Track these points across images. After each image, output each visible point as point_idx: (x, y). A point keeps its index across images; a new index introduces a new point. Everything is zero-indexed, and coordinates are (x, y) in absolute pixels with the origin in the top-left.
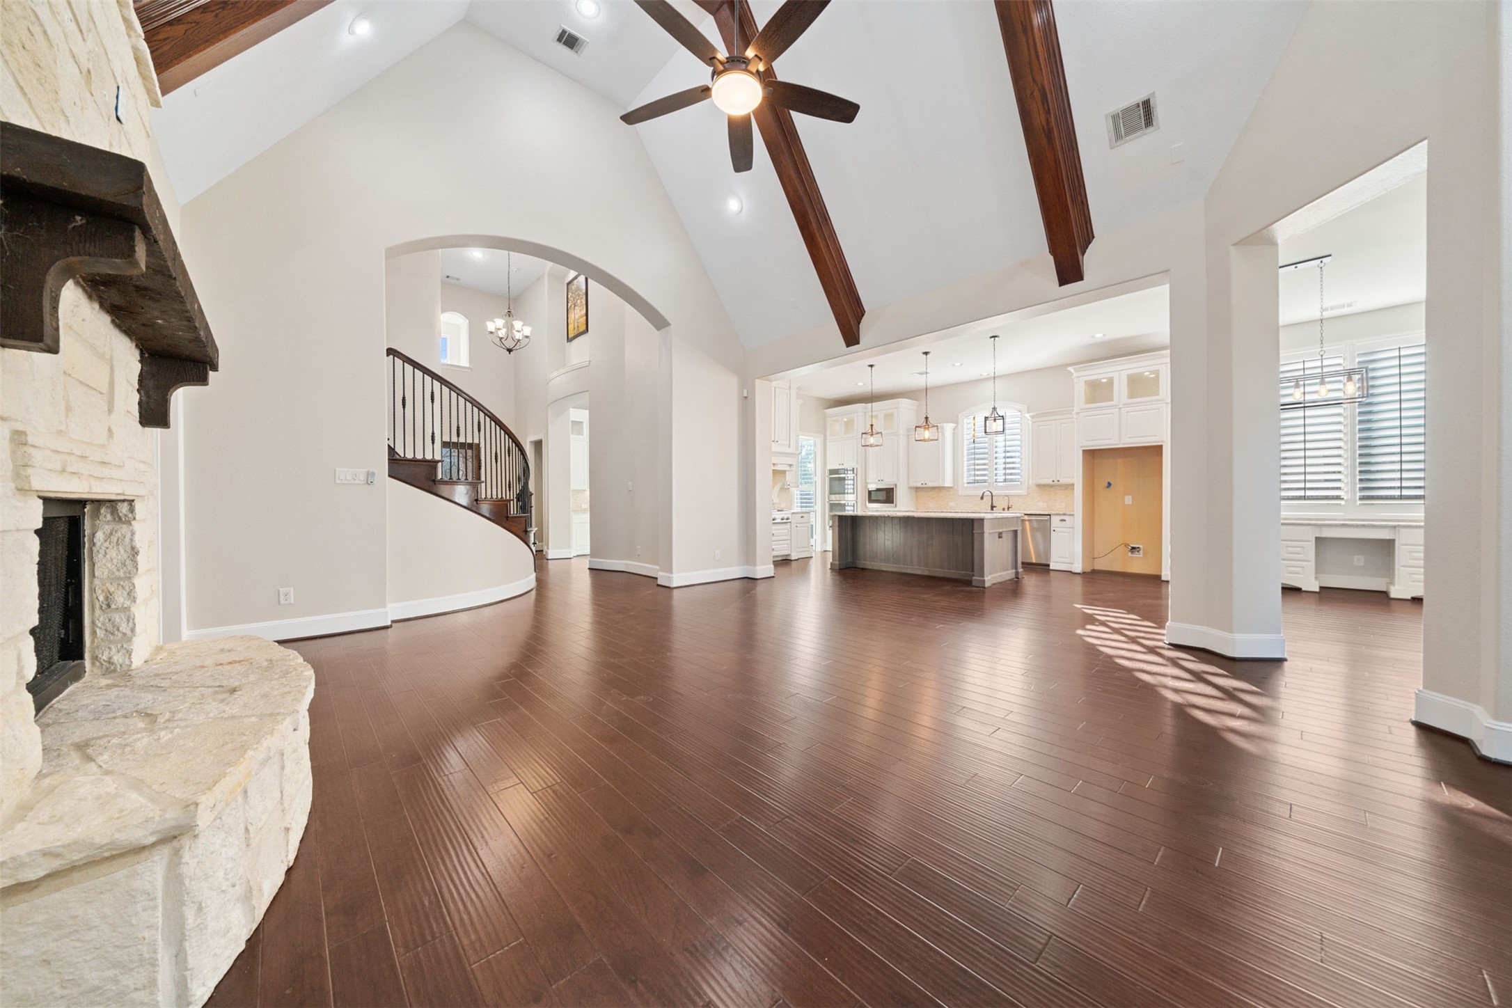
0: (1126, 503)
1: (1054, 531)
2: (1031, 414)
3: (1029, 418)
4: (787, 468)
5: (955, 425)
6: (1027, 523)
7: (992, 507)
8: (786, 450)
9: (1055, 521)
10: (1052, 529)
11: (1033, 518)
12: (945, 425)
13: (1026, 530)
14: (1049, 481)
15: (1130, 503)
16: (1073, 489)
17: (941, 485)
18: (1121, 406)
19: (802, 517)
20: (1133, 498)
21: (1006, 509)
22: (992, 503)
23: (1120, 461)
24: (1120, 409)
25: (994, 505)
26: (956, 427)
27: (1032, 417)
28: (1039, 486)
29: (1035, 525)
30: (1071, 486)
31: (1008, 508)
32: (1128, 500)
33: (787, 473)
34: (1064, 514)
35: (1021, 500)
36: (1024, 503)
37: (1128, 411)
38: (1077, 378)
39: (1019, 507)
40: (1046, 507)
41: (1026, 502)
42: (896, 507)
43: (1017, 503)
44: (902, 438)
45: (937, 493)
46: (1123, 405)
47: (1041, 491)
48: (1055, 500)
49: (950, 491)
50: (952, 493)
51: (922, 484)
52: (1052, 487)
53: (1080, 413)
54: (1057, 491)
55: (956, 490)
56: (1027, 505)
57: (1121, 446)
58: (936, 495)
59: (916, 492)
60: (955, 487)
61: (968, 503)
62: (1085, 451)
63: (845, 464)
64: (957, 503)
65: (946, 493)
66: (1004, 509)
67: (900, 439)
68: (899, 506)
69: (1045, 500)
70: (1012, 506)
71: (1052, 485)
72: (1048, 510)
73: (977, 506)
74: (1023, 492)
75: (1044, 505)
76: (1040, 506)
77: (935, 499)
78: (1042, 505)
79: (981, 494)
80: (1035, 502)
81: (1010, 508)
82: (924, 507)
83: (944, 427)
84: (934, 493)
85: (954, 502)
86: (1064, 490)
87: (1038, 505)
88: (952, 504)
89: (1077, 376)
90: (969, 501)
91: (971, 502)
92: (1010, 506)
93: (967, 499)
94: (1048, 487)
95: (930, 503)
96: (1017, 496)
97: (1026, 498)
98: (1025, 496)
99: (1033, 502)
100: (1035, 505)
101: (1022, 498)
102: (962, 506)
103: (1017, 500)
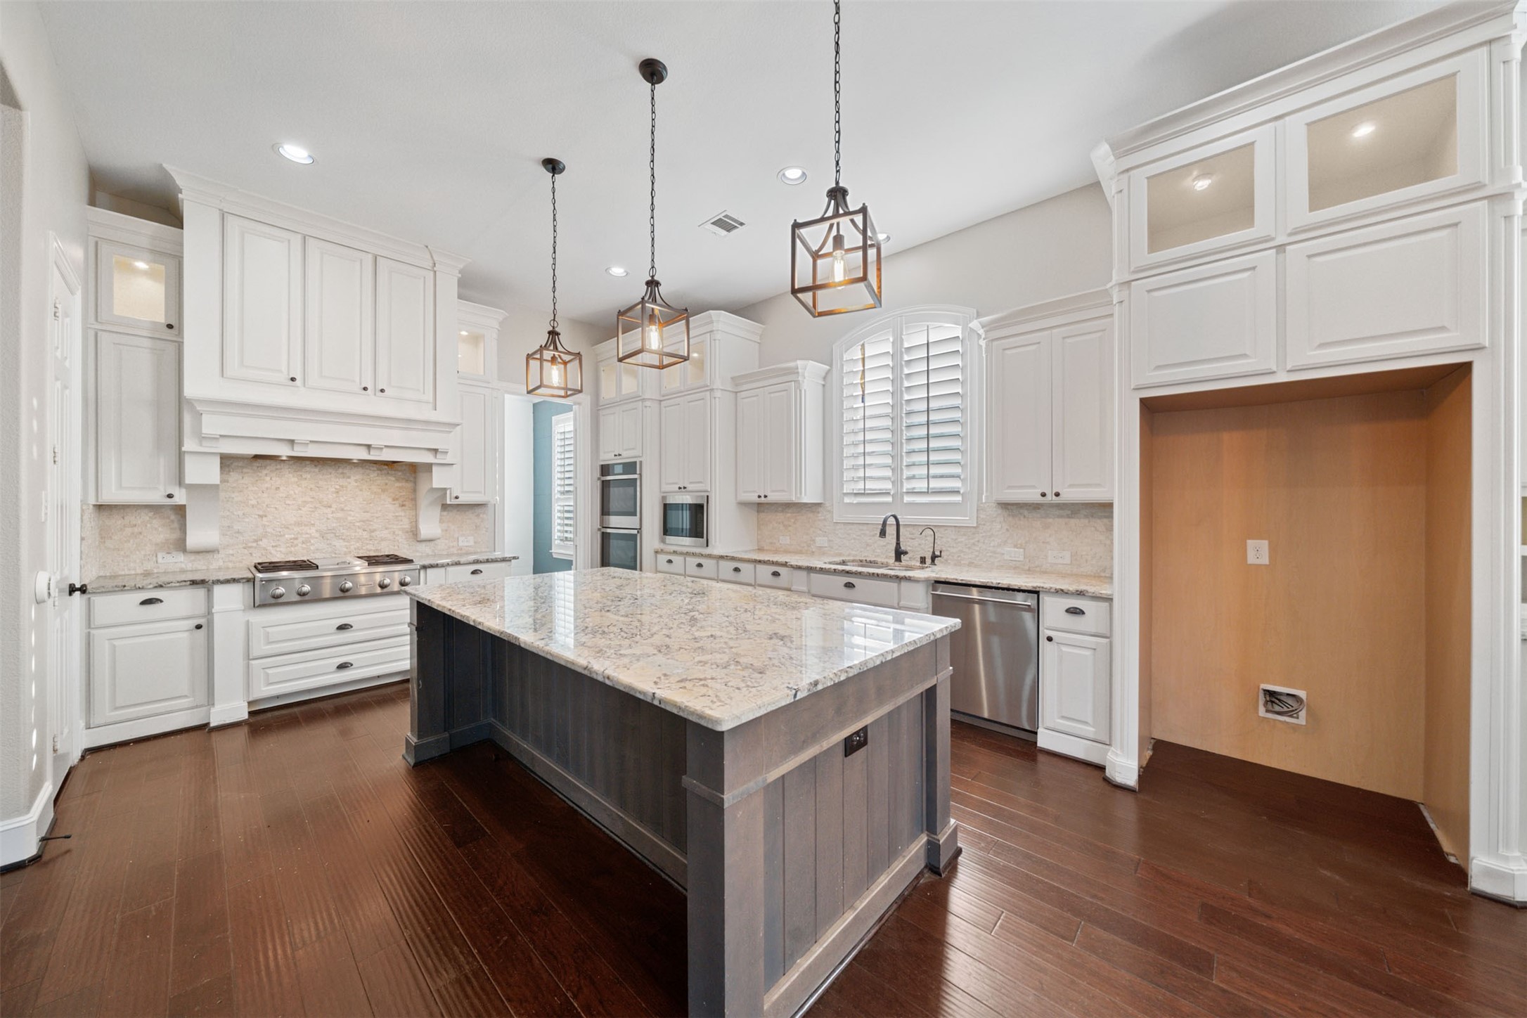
0: (1252, 559)
1: (1050, 639)
2: (985, 319)
3: (981, 332)
4: (427, 458)
5: (828, 367)
6: (977, 607)
7: (899, 554)
8: (427, 414)
9: (1053, 609)
10: (1044, 633)
11: (989, 597)
12: (800, 363)
13: (974, 629)
14: (1032, 496)
15: (1265, 560)
16: (1111, 516)
17: (794, 499)
18: (1280, 240)
19: (474, 572)
20: (1273, 550)
21: (928, 561)
22: (898, 544)
23: (1231, 442)
24: (1281, 248)
25: (903, 548)
26: (828, 372)
27: (989, 327)
28: (1005, 506)
29: (992, 617)
30: (1104, 509)
31: (934, 557)
32: (1258, 552)
33: (434, 468)
34: (1080, 594)
35: (963, 540)
36: (969, 548)
37: (1309, 253)
38: (1122, 176)
39: (959, 556)
40: (1021, 558)
41: (974, 544)
42: (707, 546)
43: (955, 545)
44: (719, 396)
45: (794, 515)
46: (1290, 235)
47: (1011, 519)
48: (1043, 542)
49: (818, 513)
50: (823, 518)
51: (759, 497)
52: (1039, 509)
53: (1133, 283)
54: (1051, 520)
55: (829, 511)
56: (977, 553)
57: (1282, 378)
58: (793, 520)
59: (758, 512)
60: (827, 504)
61: (853, 541)
62: (1144, 402)
63: (625, 454)
64: (830, 538)
65: (811, 515)
66: (923, 560)
67: (715, 398)
68: (713, 543)
69: (1019, 542)
70: (941, 552)
71: (1037, 504)
72: (1027, 568)
73: (868, 548)
74: (968, 519)
75: (1018, 554)
76: (1007, 557)
77: (790, 528)
78: (1012, 553)
79: (882, 523)
80: (994, 546)
81: (938, 557)
82: (771, 543)
83: (797, 368)
84: (789, 515)
85: (824, 536)
86: (1068, 517)
87: (1003, 554)
88: (821, 541)
89: (1122, 170)
90: (854, 536)
91: (858, 538)
92: (937, 553)
93: (850, 531)
94: (1027, 509)
95: (781, 537)
96: (953, 529)
97: (974, 534)
98: (973, 530)
99: (992, 545)
100: (995, 552)
101: (964, 535)
102: (840, 546)
103: (954, 537)
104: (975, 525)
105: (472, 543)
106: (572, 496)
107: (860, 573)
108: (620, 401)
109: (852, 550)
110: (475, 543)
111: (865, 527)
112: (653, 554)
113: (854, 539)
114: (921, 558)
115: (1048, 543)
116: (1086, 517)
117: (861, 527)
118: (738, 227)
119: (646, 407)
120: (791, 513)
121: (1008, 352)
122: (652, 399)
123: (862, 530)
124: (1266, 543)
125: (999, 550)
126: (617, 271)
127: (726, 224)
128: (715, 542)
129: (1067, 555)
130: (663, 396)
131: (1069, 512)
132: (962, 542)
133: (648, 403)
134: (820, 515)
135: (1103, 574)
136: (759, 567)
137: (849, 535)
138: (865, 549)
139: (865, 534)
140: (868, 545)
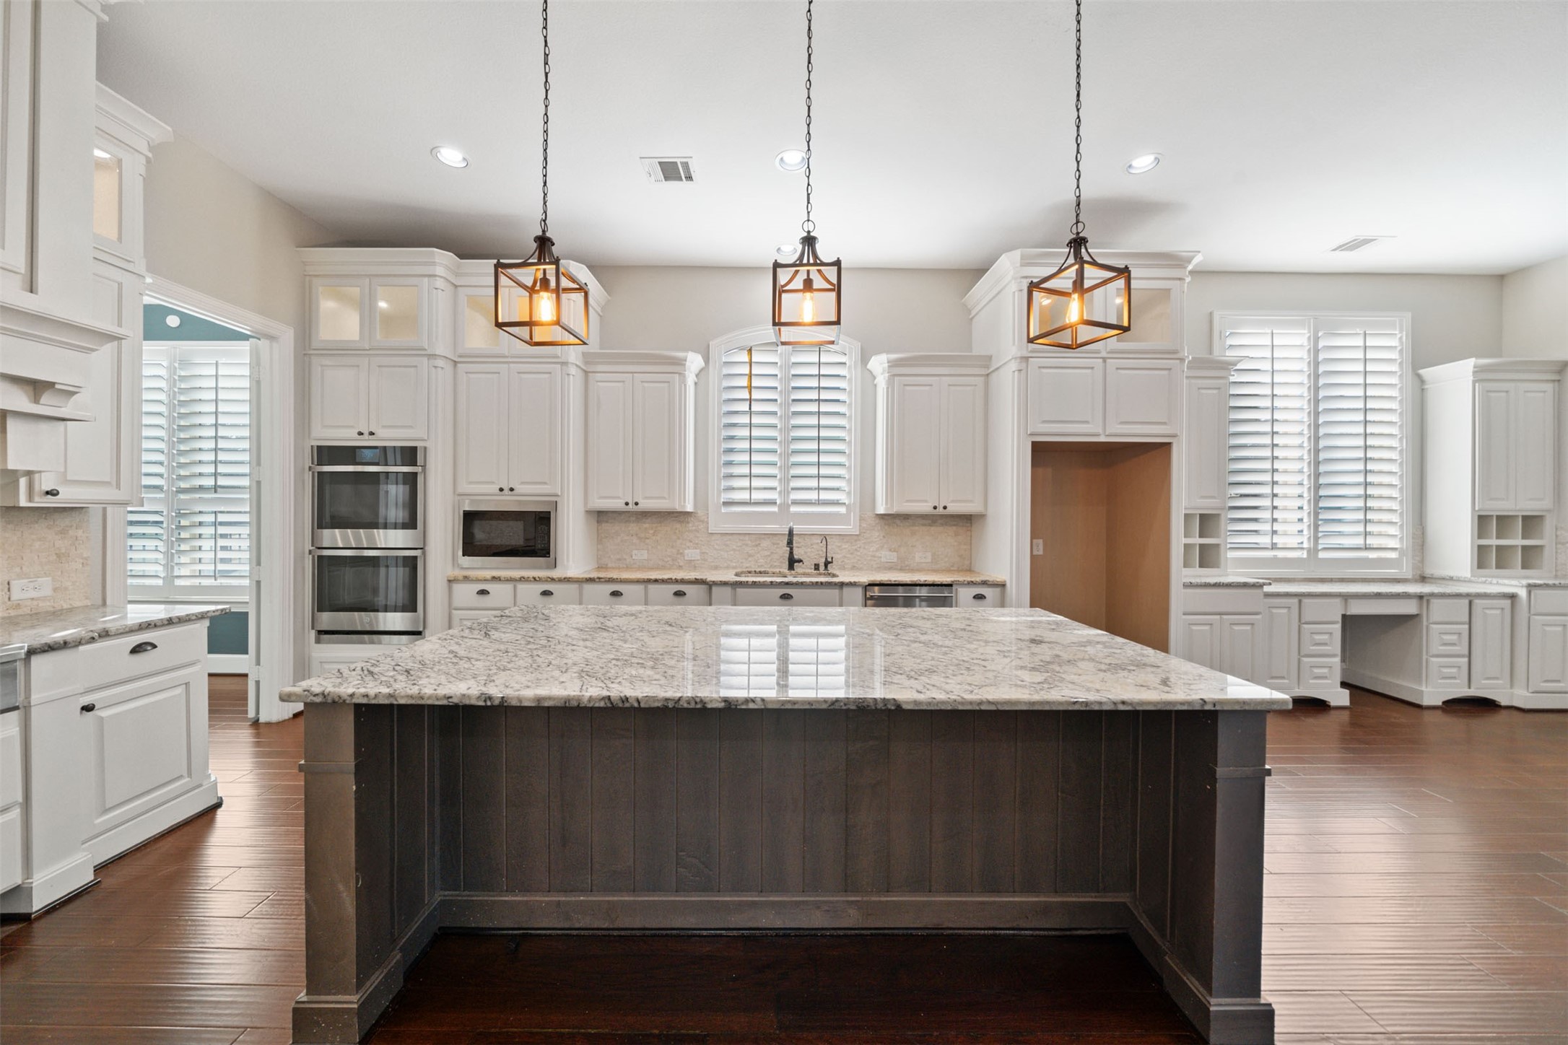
0: (1035, 552)
2: (892, 356)
8: (30, 300)
9: (964, 598)
12: (691, 355)
14: (927, 508)
15: (1041, 552)
17: (677, 508)
18: (1104, 354)
22: (791, 553)
25: (795, 556)
27: (892, 364)
28: (883, 516)
31: (827, 564)
32: (1038, 547)
35: (847, 546)
36: (852, 554)
37: (1118, 367)
38: (1022, 280)
39: (843, 561)
40: (895, 560)
41: (856, 550)
42: (555, 567)
43: (839, 552)
44: (574, 373)
45: (654, 525)
46: (1108, 353)
47: (886, 527)
48: (912, 546)
49: (688, 523)
50: (694, 528)
51: (627, 504)
52: (908, 519)
53: (1030, 359)
54: (917, 528)
55: (703, 521)
56: (858, 558)
57: (1102, 439)
58: (651, 532)
59: (598, 522)
60: (700, 513)
61: (732, 552)
62: (1035, 445)
63: (381, 433)
64: (704, 551)
65: (678, 526)
66: (817, 567)
67: (568, 375)
68: (566, 563)
69: (893, 547)
70: (832, 558)
71: (907, 515)
72: (899, 568)
73: (750, 559)
74: (851, 528)
75: (892, 557)
76: (883, 560)
77: (647, 541)
78: (887, 556)
79: (787, 533)
80: (873, 551)
81: (830, 563)
82: (619, 560)
83: (686, 360)
84: (647, 525)
85: (696, 549)
86: (930, 525)
87: (881, 557)
88: (692, 554)
89: (1023, 275)
90: (734, 547)
91: (738, 549)
92: (830, 560)
93: (728, 542)
94: (900, 519)
95: (635, 552)
96: (838, 537)
97: (856, 541)
98: (856, 538)
99: (871, 550)
100: (874, 556)
101: (847, 542)
102: (715, 559)
103: (839, 545)
104: (858, 533)
105: (47, 591)
106: (247, 496)
107: (802, 583)
108: (370, 349)
109: (731, 561)
110: (55, 590)
111: (747, 538)
112: (445, 584)
113: (734, 550)
114: (815, 565)
115: (915, 546)
116: (942, 525)
117: (742, 537)
118: (681, 180)
119: (436, 367)
120: (649, 523)
121: (908, 388)
122: (447, 358)
123: (742, 540)
124: (1042, 540)
125: (877, 554)
126: (451, 156)
127: (671, 171)
128: (568, 561)
129: (929, 555)
130: (460, 356)
131: (930, 522)
132: (845, 548)
133: (440, 363)
134: (690, 525)
135: (952, 569)
136: (652, 587)
137: (727, 545)
138: (746, 559)
139: (747, 545)
140: (750, 556)
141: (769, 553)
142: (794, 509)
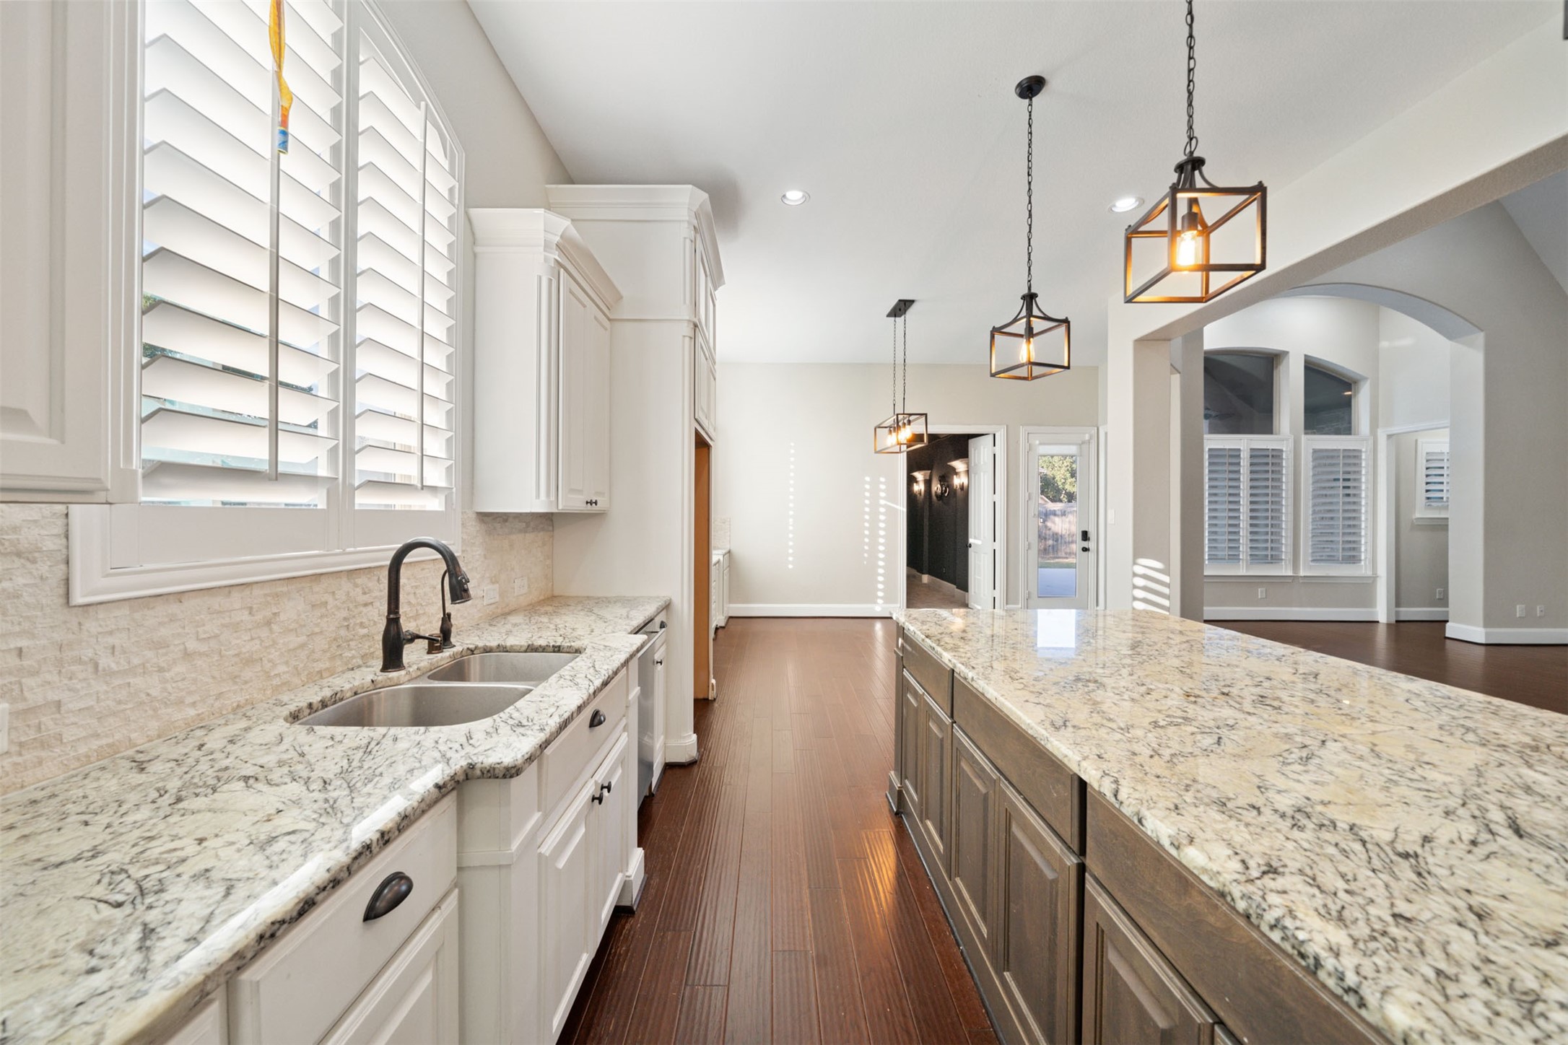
40: (497, 598)
47: (488, 539)
48: (511, 570)
54: (514, 536)
69: (494, 573)
72: (500, 611)
76: (485, 602)
78: (489, 592)
86: (525, 531)
87: (483, 597)
94: (499, 523)
100: (476, 598)
116: (533, 529)
125: (479, 592)
129: (525, 581)
131: (525, 525)
135: (541, 598)
137: (159, 645)
138: (234, 678)
139: (235, 627)
140: (249, 661)
141: (303, 639)
142: (365, 500)
